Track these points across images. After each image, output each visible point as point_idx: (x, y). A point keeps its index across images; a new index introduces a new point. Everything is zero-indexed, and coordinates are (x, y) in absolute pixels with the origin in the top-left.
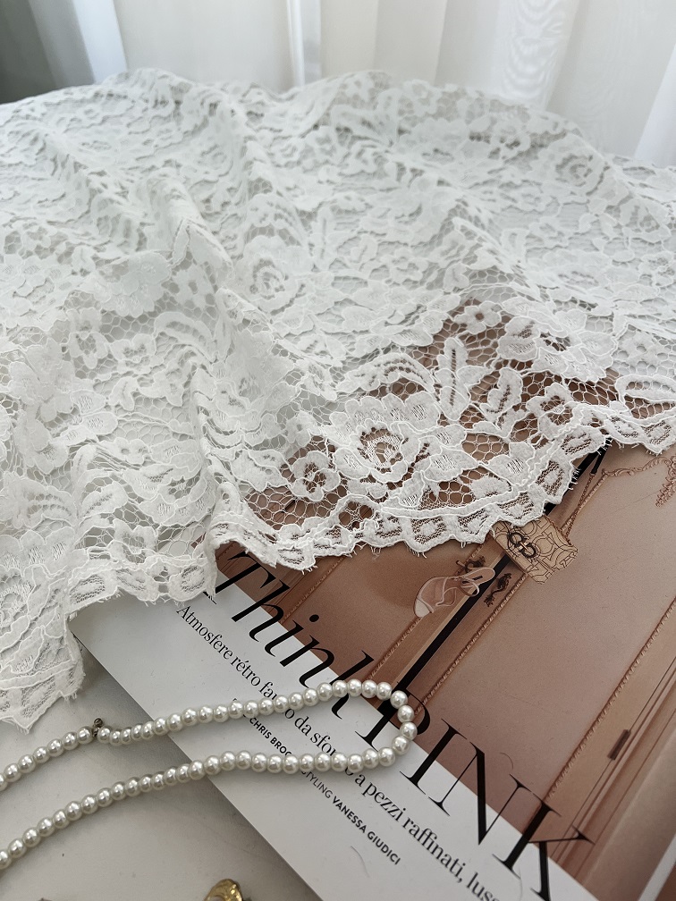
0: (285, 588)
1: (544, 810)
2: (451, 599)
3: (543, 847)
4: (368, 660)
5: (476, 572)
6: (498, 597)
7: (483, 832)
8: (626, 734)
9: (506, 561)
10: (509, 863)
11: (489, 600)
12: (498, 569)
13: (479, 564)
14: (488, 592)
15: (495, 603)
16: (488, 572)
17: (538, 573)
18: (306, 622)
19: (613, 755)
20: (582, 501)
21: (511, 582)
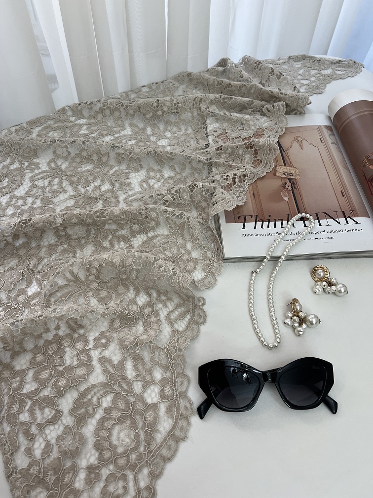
0: (257, 216)
1: (343, 212)
2: (289, 193)
3: (349, 217)
4: (288, 215)
5: (287, 185)
6: (296, 186)
7: (339, 223)
8: (341, 191)
9: (290, 180)
10: (348, 223)
11: (295, 188)
12: (290, 182)
13: (286, 183)
14: (293, 188)
15: (297, 188)
16: (289, 184)
17: (297, 177)
18: (269, 218)
19: (343, 196)
20: (289, 158)
21: (295, 182)
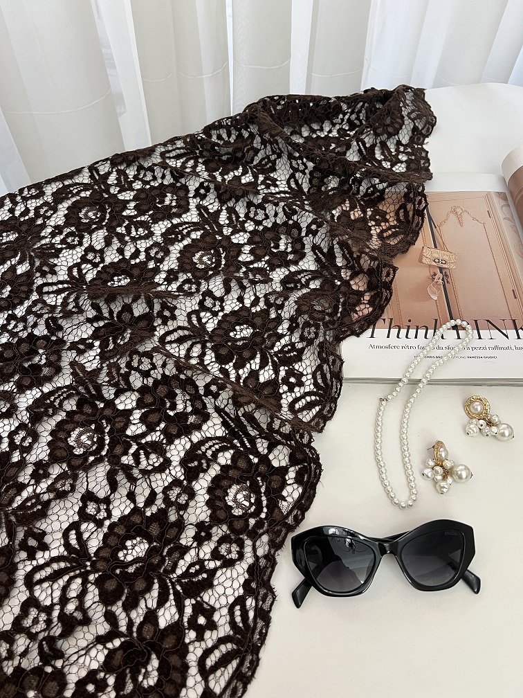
0: (391, 319)
1: (514, 321)
2: (439, 289)
3: (521, 328)
4: (436, 320)
6: (449, 280)
7: (507, 337)
8: (513, 291)
9: (441, 269)
10: (519, 338)
12: (441, 272)
13: (435, 275)
14: (446, 281)
17: (452, 266)
19: (516, 298)
20: (442, 238)
21: (448, 273)
